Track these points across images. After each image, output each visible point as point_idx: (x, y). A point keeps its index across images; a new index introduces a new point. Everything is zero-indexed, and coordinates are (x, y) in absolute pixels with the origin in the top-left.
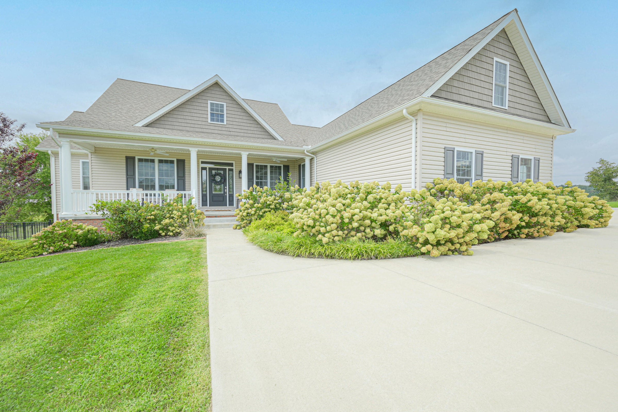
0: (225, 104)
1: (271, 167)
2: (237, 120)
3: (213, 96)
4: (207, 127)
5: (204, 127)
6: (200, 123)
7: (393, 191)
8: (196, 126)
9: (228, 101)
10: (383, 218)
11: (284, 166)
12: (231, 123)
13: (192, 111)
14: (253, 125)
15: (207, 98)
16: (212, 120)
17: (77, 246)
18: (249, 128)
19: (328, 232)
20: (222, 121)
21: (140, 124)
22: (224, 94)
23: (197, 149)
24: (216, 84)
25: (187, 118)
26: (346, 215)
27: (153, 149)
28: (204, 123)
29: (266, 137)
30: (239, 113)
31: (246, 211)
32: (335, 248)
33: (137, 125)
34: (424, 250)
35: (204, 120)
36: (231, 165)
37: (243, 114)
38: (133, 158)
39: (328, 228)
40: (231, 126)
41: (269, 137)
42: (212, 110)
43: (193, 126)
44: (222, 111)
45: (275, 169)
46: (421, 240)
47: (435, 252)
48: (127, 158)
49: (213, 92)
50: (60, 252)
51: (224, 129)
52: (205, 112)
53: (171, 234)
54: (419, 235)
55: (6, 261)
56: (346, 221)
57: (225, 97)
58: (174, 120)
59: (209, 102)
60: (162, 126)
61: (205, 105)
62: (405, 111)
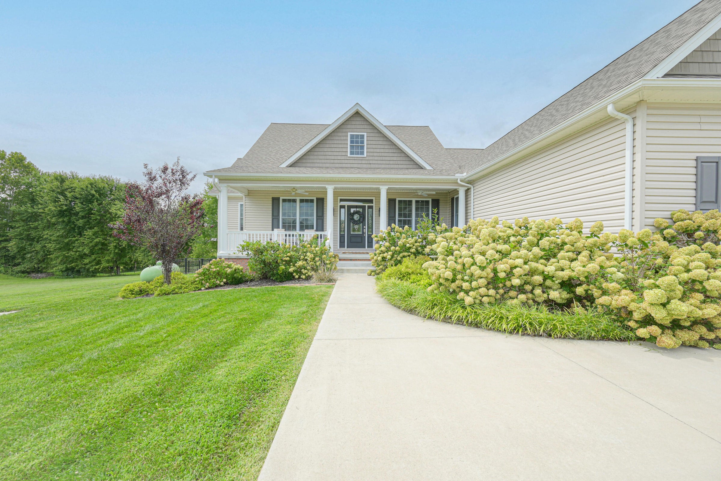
0: (365, 134)
1: (417, 202)
2: (378, 151)
3: (353, 127)
4: (346, 161)
5: (343, 162)
6: (339, 158)
8: (336, 161)
9: (369, 131)
10: (565, 274)
11: (433, 200)
12: (371, 154)
13: (332, 146)
14: (396, 155)
15: (348, 130)
16: (352, 153)
17: (226, 284)
18: (392, 158)
19: (472, 289)
20: (362, 153)
21: (284, 165)
22: (365, 123)
23: (333, 187)
24: (357, 113)
25: (327, 153)
26: (502, 267)
27: (294, 188)
28: (343, 158)
29: (411, 166)
30: (381, 143)
31: (381, 255)
32: (483, 314)
33: (282, 166)
34: (642, 332)
35: (344, 154)
36: (371, 201)
37: (385, 143)
38: (278, 199)
39: (474, 284)
40: (371, 158)
41: (415, 166)
42: (352, 142)
43: (332, 161)
44: (362, 142)
45: (422, 205)
46: (637, 316)
47: (667, 340)
48: (273, 199)
49: (353, 123)
50: (213, 288)
51: (364, 162)
52: (345, 146)
53: (304, 277)
54: (632, 306)
56: (502, 275)
57: (366, 127)
58: (315, 157)
59: (349, 134)
60: (304, 165)
61: (345, 138)
62: (610, 108)
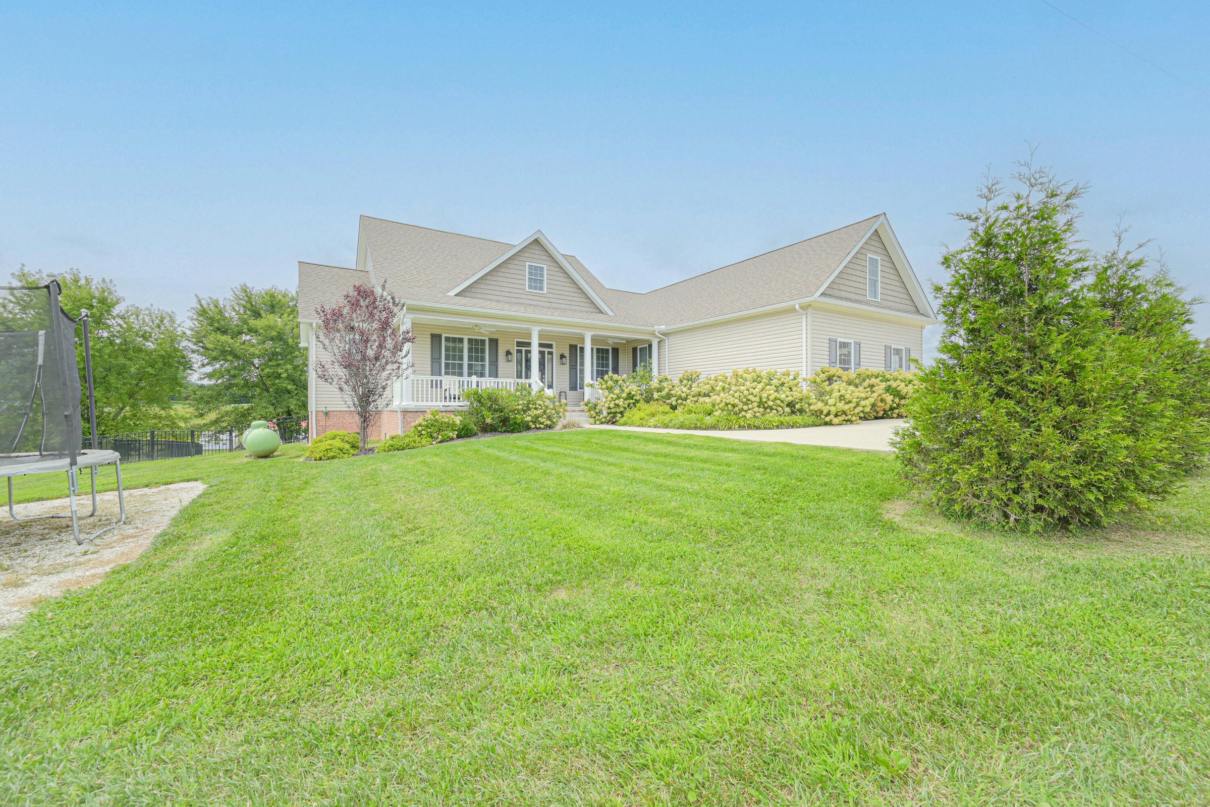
0: (545, 267)
1: (599, 350)
2: (559, 288)
3: (531, 256)
4: (524, 297)
5: (521, 296)
6: (516, 291)
7: (791, 377)
8: (512, 295)
9: (548, 263)
10: (790, 399)
11: (613, 349)
12: (552, 291)
13: (508, 275)
14: (576, 295)
15: (525, 259)
16: (530, 287)
17: (459, 437)
18: (573, 299)
19: (749, 409)
20: (541, 289)
21: (452, 293)
22: (544, 253)
23: (539, 328)
24: (536, 241)
25: (501, 284)
26: (764, 395)
27: (476, 325)
28: (521, 291)
29: (592, 310)
30: (561, 279)
31: (613, 402)
33: (449, 294)
34: (827, 419)
35: (520, 286)
36: (550, 346)
37: (565, 280)
38: (440, 336)
40: (551, 296)
41: (596, 310)
42: (530, 273)
43: (508, 294)
44: (542, 275)
46: (825, 412)
47: (836, 421)
48: (434, 336)
49: (532, 251)
50: (447, 441)
51: (543, 299)
52: (522, 277)
53: (542, 426)
54: (824, 408)
55: (414, 448)
57: (545, 258)
58: (488, 287)
59: (527, 264)
60: (479, 296)
61: (522, 268)
62: (797, 306)
